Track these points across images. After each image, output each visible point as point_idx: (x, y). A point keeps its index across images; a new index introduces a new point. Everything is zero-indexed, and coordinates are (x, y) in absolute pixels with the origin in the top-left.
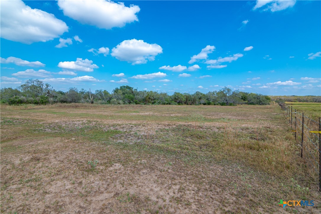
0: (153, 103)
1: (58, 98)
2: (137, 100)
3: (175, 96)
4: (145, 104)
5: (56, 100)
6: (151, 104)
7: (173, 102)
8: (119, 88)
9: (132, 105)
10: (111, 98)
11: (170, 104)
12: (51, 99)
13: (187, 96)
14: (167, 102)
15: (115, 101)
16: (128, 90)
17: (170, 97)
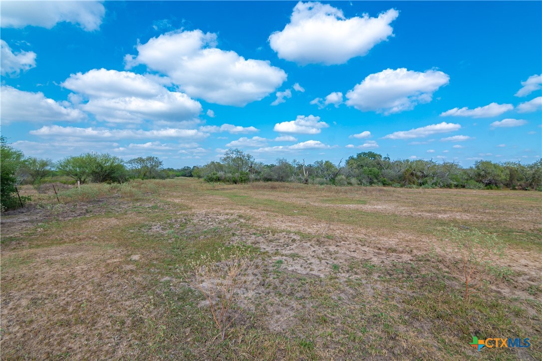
0: (421, 184)
1: (261, 174)
2: (385, 179)
3: (479, 169)
4: (402, 186)
5: (259, 177)
6: (414, 186)
7: (473, 182)
8: (355, 156)
9: (375, 187)
10: (336, 175)
11: (463, 187)
12: (252, 176)
13: (511, 170)
14: (455, 183)
15: (342, 179)
16: (371, 159)
17: (465, 172)
